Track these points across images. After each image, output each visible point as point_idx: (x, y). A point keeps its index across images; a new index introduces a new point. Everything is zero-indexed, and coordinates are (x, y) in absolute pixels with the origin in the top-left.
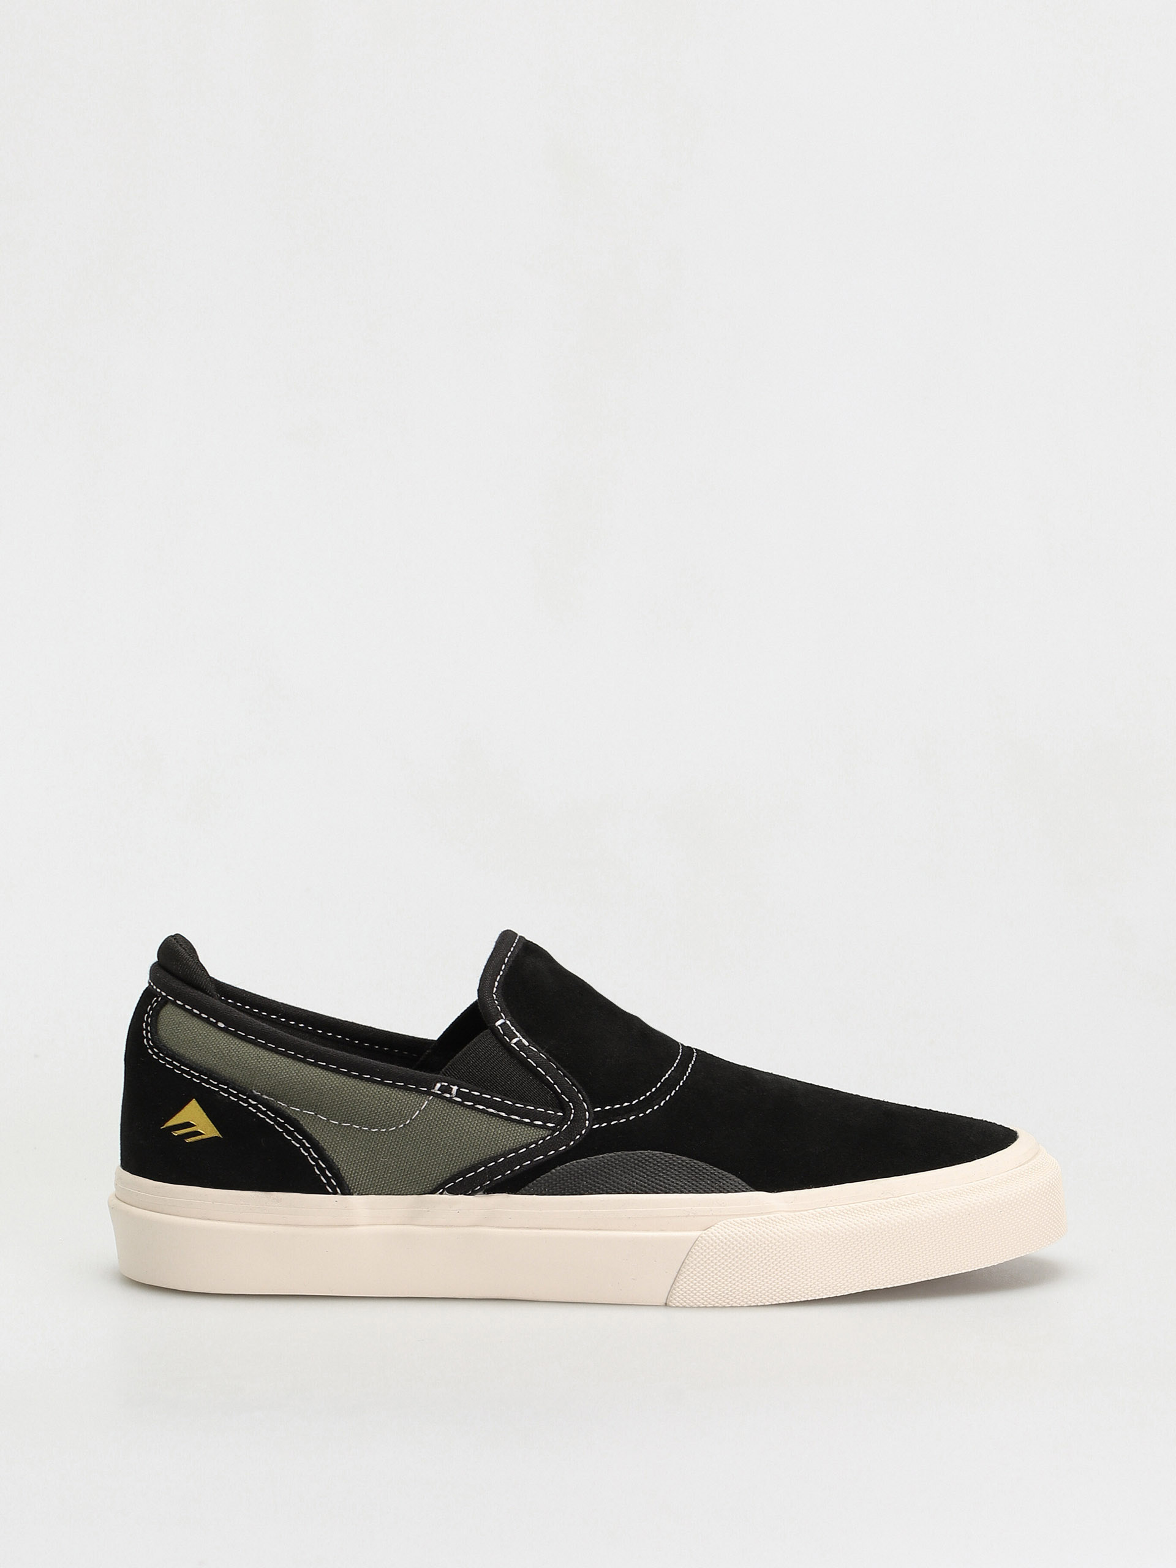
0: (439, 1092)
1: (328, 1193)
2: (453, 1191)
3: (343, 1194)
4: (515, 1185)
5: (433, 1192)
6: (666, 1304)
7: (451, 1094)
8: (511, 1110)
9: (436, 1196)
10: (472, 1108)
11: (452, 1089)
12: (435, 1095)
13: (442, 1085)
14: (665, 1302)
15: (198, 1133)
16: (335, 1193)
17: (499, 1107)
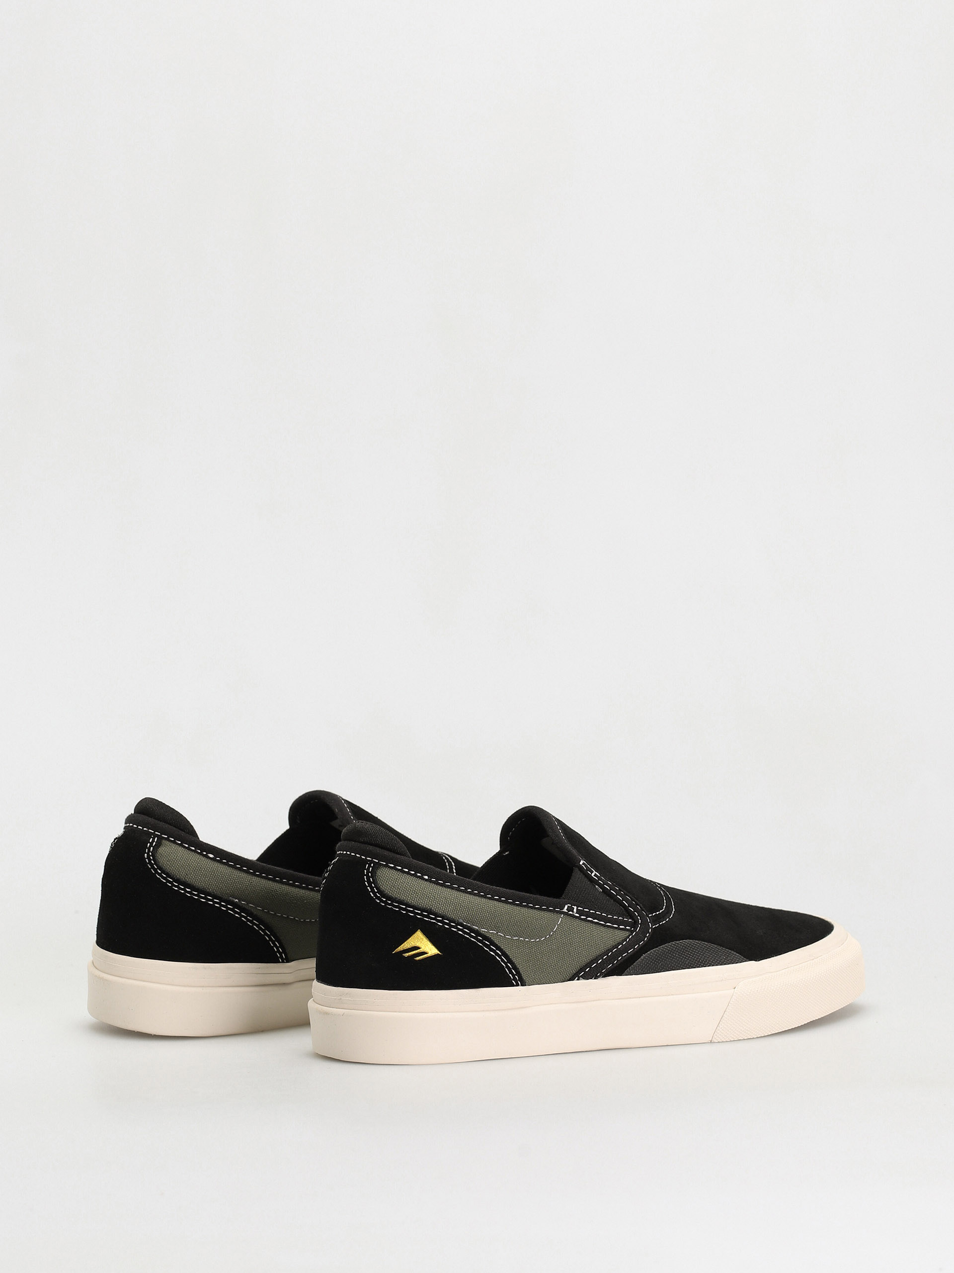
0: (567, 911)
1: (513, 985)
2: (587, 977)
3: (522, 985)
4: (619, 970)
5: (572, 979)
6: (711, 1041)
7: (573, 912)
8: (606, 920)
9: (575, 982)
10: (585, 920)
11: (574, 908)
12: (564, 913)
13: (568, 906)
14: (711, 1040)
15: (424, 953)
16: (517, 985)
17: (600, 918)
